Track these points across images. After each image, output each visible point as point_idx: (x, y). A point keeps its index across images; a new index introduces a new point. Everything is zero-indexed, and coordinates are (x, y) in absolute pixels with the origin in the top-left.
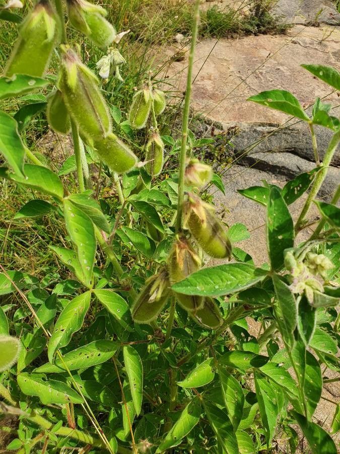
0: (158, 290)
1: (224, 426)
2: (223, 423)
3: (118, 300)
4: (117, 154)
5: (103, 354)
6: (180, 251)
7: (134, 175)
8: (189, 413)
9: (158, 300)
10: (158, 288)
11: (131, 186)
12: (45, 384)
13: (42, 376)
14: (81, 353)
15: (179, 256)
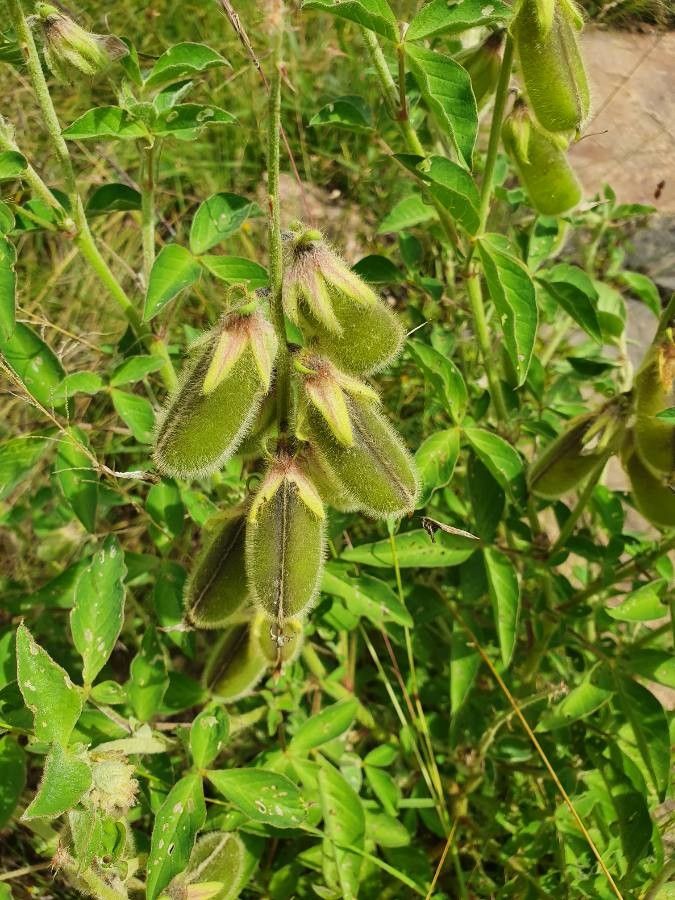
0: (602, 434)
1: (648, 720)
2: (647, 714)
3: (506, 452)
4: (560, 176)
5: (450, 553)
6: (667, 362)
7: (548, 235)
8: (592, 682)
9: (599, 452)
10: (602, 430)
11: (540, 253)
12: (350, 584)
13: (348, 567)
14: (413, 543)
15: (665, 371)
